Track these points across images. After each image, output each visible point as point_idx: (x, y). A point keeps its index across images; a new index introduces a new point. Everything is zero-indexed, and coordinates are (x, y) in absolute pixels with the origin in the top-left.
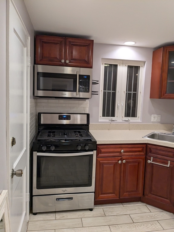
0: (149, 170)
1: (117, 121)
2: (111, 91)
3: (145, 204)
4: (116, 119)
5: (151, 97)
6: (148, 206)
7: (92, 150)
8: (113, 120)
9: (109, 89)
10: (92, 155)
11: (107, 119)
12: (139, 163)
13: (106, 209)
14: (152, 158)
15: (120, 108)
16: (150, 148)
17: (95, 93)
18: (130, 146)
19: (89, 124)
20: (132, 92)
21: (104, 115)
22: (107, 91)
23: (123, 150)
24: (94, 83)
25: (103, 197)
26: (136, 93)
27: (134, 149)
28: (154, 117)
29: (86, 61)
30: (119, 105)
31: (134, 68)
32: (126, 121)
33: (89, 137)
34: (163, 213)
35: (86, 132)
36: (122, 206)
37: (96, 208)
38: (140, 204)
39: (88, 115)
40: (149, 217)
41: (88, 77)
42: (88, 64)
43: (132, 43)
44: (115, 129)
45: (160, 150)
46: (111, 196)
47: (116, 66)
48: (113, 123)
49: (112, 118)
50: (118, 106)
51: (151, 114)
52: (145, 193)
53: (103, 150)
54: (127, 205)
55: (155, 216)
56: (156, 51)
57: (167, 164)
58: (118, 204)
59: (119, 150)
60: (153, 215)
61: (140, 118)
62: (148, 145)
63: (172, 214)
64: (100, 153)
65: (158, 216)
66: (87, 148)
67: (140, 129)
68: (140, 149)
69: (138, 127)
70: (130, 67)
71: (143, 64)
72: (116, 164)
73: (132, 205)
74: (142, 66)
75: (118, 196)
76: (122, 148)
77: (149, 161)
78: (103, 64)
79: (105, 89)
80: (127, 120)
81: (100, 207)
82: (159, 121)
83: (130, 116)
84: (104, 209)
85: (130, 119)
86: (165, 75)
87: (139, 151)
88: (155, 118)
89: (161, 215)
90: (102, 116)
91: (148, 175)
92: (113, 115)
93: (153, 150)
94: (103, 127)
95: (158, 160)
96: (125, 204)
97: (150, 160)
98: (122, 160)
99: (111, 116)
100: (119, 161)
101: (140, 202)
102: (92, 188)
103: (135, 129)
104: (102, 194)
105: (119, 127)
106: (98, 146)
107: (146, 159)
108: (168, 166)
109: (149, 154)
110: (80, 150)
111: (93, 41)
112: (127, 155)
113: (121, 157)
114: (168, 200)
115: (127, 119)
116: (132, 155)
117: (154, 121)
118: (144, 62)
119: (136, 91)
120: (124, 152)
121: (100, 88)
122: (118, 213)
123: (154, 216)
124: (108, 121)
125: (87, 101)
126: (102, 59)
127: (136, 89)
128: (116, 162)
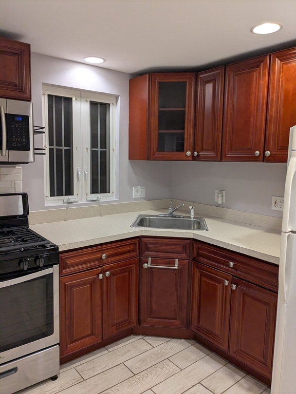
0: (145, 279)
1: (77, 202)
2: (63, 148)
3: (140, 337)
4: (76, 200)
5: (131, 157)
6: (146, 338)
7: (51, 266)
8: (71, 200)
9: (59, 143)
10: (50, 276)
11: (59, 201)
12: (130, 272)
13: (81, 367)
14: (150, 259)
15: (82, 178)
16: (146, 244)
17: (38, 151)
18: (115, 245)
19: (28, 213)
20: (99, 149)
21: (52, 195)
22: (55, 147)
23: (104, 255)
24: (35, 132)
25: (73, 347)
26: (106, 151)
27: (121, 250)
28: (137, 191)
29: (16, 86)
30: (79, 173)
31: (99, 105)
32: (93, 201)
33: (40, 240)
34: (170, 343)
36: (106, 352)
37: (61, 371)
38: (134, 340)
39: (25, 196)
40: (153, 356)
42: (22, 93)
44: (77, 218)
45: (162, 244)
46: (88, 342)
47: (69, 100)
48: (71, 207)
49: (70, 197)
50: (78, 174)
51: (132, 185)
52: (141, 318)
53: (69, 262)
54: (115, 348)
55: (162, 351)
56: (135, 79)
57: (174, 264)
58: (98, 351)
59: (99, 256)
60: (159, 351)
61: (115, 193)
62: (143, 239)
63: (183, 340)
64: (65, 268)
65: (165, 350)
66: (41, 263)
67: (118, 213)
68: (131, 248)
69: (113, 209)
70: (93, 104)
71: (114, 102)
72: (92, 283)
73: (122, 345)
74: (113, 104)
75: (100, 337)
76: (102, 251)
77: (146, 264)
78: (44, 94)
79: (51, 143)
80: (95, 199)
81: (68, 368)
82: (143, 196)
83: (97, 193)
84: (77, 368)
85: (101, 197)
86: (155, 122)
87: (129, 252)
88: (137, 192)
89: (169, 348)
90: (49, 195)
91: (145, 289)
92: (70, 192)
93: (151, 247)
94: (52, 216)
95: (160, 260)
96: (110, 348)
97: (147, 263)
98: (103, 272)
99: (66, 195)
100: (98, 275)
101: (132, 336)
102: (55, 338)
103: (109, 214)
104: (72, 343)
105: (83, 213)
106: (60, 255)
107: (141, 263)
108: (177, 268)
109: (146, 253)
110: (28, 269)
111: (29, 45)
112: (112, 262)
113: (102, 266)
114: (178, 322)
115: (95, 196)
116: (119, 261)
117: (136, 197)
118: (117, 97)
119: (106, 148)
120: (107, 257)
121: (43, 141)
122: (103, 366)
123: (161, 352)
124: (61, 204)
125: (19, 167)
126: (43, 84)
127: (104, 143)
128: (94, 279)
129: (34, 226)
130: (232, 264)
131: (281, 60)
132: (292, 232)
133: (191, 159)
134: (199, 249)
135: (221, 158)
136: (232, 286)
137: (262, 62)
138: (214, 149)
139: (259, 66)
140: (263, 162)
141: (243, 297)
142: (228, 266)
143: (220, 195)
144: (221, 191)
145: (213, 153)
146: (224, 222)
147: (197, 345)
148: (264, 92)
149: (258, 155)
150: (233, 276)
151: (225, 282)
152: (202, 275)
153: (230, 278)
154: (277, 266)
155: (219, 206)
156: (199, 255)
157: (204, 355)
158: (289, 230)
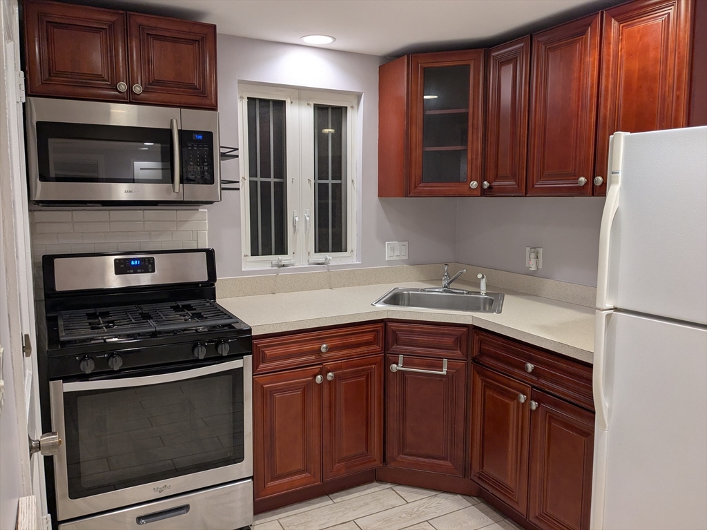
0: (394, 391)
1: (293, 265)
2: (272, 180)
3: (388, 486)
4: (292, 262)
5: (383, 192)
6: (398, 488)
7: (239, 356)
8: (283, 263)
9: (265, 174)
10: (239, 372)
11: (265, 263)
12: (368, 376)
13: (288, 519)
14: (401, 357)
15: (301, 227)
16: (394, 332)
17: (231, 185)
18: (343, 331)
19: (215, 280)
20: (330, 182)
21: (254, 253)
22: (259, 179)
23: (324, 346)
24: (224, 156)
25: (276, 486)
26: (341, 184)
27: (354, 340)
28: (393, 249)
29: (197, 89)
30: (297, 218)
31: (330, 111)
32: (319, 264)
33: (226, 317)
34: (436, 498)
35: (208, 304)
36: (331, 502)
37: (257, 522)
38: (377, 489)
39: (210, 254)
40: (404, 515)
41: (208, 137)
42: (205, 99)
43: (324, 40)
44: (292, 289)
45: (422, 333)
46: (299, 481)
47: (280, 105)
48: (283, 272)
49: (280, 257)
50: (294, 221)
51: (383, 238)
52: (388, 455)
53: (269, 352)
54: (344, 498)
55: (420, 509)
56: (388, 64)
57: (441, 368)
58: (318, 499)
59: (316, 346)
60: (415, 510)
61: (355, 252)
62: (389, 324)
63: (459, 497)
64: (263, 363)
65: (426, 508)
66: (225, 350)
67: (359, 285)
68: (369, 337)
69: (351, 278)
70: (320, 109)
71: (355, 102)
72: (306, 389)
73: (357, 494)
74: (352, 107)
75: (318, 476)
76: (322, 340)
77: (395, 366)
78: (242, 98)
79: (253, 173)
80: (322, 260)
81: (268, 519)
82: (404, 258)
83: (327, 251)
84: (281, 521)
85: (332, 257)
86: (417, 134)
87: (367, 343)
88: (393, 251)
89: (433, 505)
90: (249, 253)
91: (394, 408)
92: (282, 249)
93: (403, 337)
94: (258, 286)
95: (417, 360)
96: (338, 497)
97: (397, 364)
98: (324, 373)
99: (275, 254)
100: (315, 376)
101: (375, 484)
102: (245, 467)
103: (344, 286)
104: (273, 480)
105: (302, 283)
106: (255, 342)
107: (386, 364)
108: (445, 373)
109: (394, 347)
110: (205, 360)
111: (214, 27)
112: (338, 359)
113: (321, 364)
114: (449, 463)
115: (321, 257)
116: (350, 357)
117: (391, 259)
118: (359, 96)
119: (341, 179)
120: (330, 349)
121: (239, 169)
122: (321, 522)
123: (418, 511)
124: (268, 267)
125: (203, 210)
126: (240, 82)
127: (339, 171)
128: (309, 382)
129: (224, 300)
130: (530, 366)
131: (620, 21)
132: (616, 309)
133: (478, 192)
134: (481, 342)
135: (526, 190)
136: (531, 404)
137: (589, 25)
138: (513, 176)
139: (584, 32)
140: (593, 195)
141: (549, 423)
142: (524, 369)
143: (533, 255)
144: (535, 248)
145: (513, 183)
146: (537, 301)
147: (483, 506)
148: (593, 76)
149: (583, 184)
150: (533, 387)
151: (519, 397)
152: (487, 386)
153: (529, 391)
154: (590, 366)
155: (532, 274)
156: (482, 353)
157: (490, 521)
158: (611, 306)
